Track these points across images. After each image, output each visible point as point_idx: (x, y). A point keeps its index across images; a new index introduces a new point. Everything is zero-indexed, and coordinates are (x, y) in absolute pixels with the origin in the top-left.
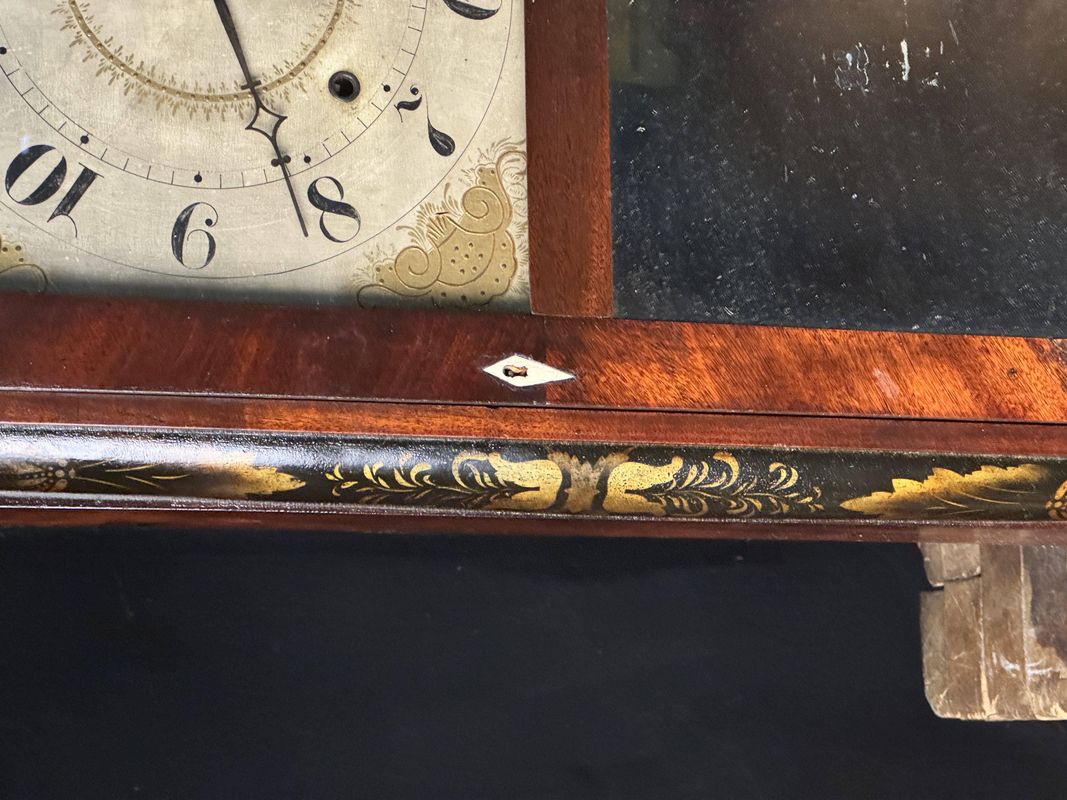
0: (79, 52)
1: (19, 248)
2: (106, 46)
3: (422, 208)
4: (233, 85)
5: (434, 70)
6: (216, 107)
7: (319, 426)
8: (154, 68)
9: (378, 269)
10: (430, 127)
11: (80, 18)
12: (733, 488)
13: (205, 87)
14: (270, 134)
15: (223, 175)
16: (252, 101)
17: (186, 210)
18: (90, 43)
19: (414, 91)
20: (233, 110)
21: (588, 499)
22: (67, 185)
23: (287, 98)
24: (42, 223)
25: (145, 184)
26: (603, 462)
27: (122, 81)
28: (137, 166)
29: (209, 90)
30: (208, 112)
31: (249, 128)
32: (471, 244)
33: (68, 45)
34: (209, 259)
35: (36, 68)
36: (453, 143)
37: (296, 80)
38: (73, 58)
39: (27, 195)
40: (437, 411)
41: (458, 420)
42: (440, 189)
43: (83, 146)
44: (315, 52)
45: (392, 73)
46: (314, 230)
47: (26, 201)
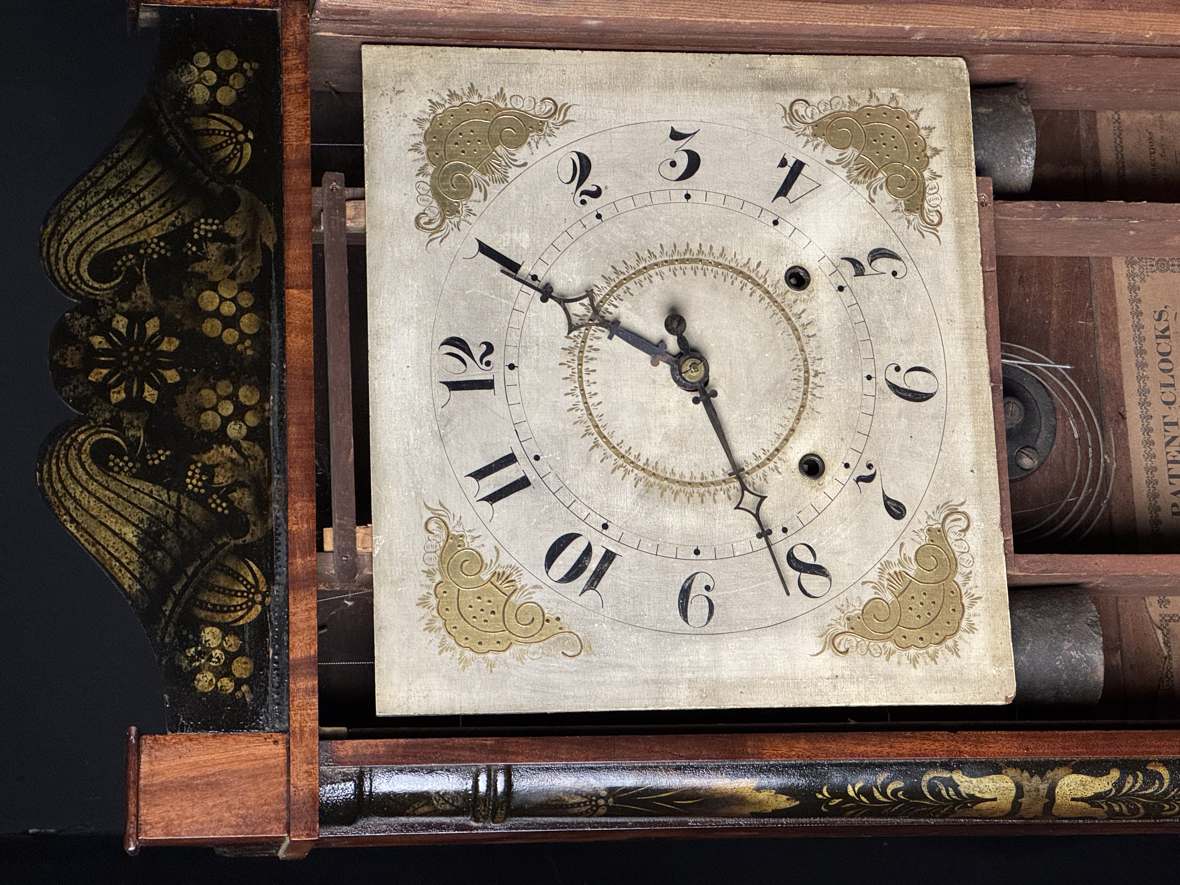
0: (597, 454)
1: (558, 619)
2: (618, 448)
3: (882, 565)
4: (722, 472)
5: (885, 447)
6: (708, 492)
7: (809, 754)
8: (657, 463)
9: (848, 619)
10: (884, 495)
11: (597, 426)
12: (1166, 793)
13: (699, 476)
14: (755, 512)
15: (717, 547)
16: (737, 484)
17: (688, 579)
18: (605, 446)
19: (870, 466)
20: (722, 493)
21: (1039, 807)
22: (593, 565)
23: (765, 479)
24: (574, 597)
25: (654, 559)
26: (1050, 774)
27: (632, 475)
28: (648, 545)
29: (702, 479)
30: (702, 496)
32: (925, 594)
33: (588, 449)
34: (709, 619)
35: (564, 471)
36: (904, 508)
37: (772, 464)
38: (593, 459)
39: (562, 576)
40: (906, 737)
41: (924, 744)
42: (897, 548)
43: (604, 532)
44: (786, 440)
45: (850, 452)
46: (794, 589)
47: (561, 581)
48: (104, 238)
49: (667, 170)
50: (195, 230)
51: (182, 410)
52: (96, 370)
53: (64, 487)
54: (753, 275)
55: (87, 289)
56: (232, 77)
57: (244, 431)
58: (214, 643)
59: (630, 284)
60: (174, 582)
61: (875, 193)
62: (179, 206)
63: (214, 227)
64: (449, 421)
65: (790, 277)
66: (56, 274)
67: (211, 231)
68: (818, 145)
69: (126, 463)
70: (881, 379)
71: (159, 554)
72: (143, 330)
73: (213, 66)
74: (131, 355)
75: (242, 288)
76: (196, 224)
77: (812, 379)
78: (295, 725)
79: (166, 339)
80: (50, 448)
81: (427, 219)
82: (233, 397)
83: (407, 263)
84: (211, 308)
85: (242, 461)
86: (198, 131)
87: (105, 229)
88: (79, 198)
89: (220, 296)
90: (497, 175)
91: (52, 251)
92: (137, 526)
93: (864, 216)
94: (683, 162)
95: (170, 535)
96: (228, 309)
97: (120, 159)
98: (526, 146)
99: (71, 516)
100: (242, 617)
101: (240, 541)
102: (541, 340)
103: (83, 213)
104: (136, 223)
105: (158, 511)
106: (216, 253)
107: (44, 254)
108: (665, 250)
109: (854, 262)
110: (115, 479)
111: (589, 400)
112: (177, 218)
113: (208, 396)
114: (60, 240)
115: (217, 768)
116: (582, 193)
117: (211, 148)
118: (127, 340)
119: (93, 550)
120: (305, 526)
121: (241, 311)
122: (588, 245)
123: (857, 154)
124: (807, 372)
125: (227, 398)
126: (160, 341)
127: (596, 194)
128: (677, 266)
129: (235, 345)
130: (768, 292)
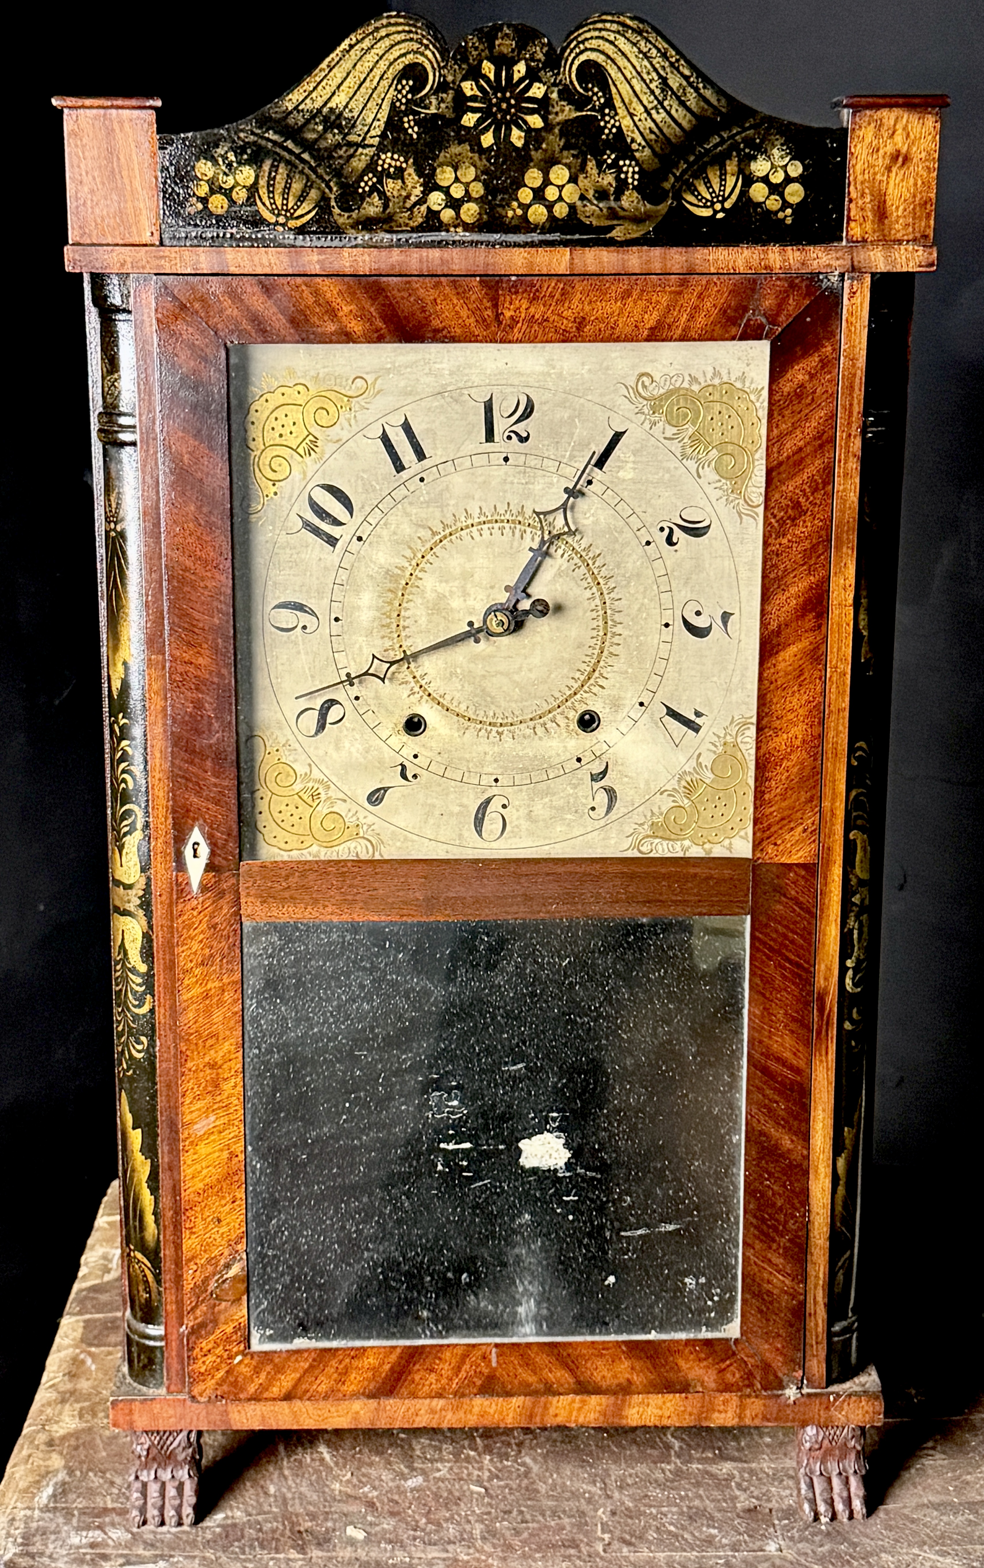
0: (425, 534)
1: (276, 493)
2: (431, 553)
3: (326, 782)
4: (408, 644)
5: (432, 791)
6: (391, 632)
8: (417, 587)
9: (277, 750)
10: (388, 788)
11: (451, 534)
12: (129, 1010)
13: (406, 624)
14: (369, 672)
15: (341, 637)
16: (397, 658)
17: (312, 611)
18: (432, 541)
19: (415, 776)
21: (118, 903)
22: (325, 527)
23: (401, 683)
24: (296, 510)
25: (329, 581)
26: (141, 913)
27: (407, 564)
28: (343, 576)
29: (403, 627)
30: (388, 626)
31: (374, 656)
32: (301, 818)
33: (430, 526)
34: (278, 628)
35: (411, 504)
36: (377, 805)
37: (416, 689)
38: (421, 530)
39: (315, 499)
40: (167, 793)
41: (163, 808)
42: (342, 796)
43: (355, 538)
44: (438, 704)
45: (428, 760)
46: (303, 704)
47: (310, 498)
48: (620, 75)
49: (693, 607)
50: (627, 162)
51: (455, 149)
52: (493, 67)
53: (382, 38)
54: (592, 681)
55: (570, 59)
56: (778, 198)
57: (436, 208)
58: (240, 178)
59: (583, 569)
60: (295, 142)
61: (669, 795)
62: (650, 147)
63: (630, 181)
64: (456, 401)
65: (591, 715)
66: (585, 29)
67: (627, 178)
68: (716, 746)
69: (405, 97)
70: (495, 791)
71: (321, 128)
72: (532, 112)
73: (788, 180)
74: (507, 101)
75: (572, 207)
76: (633, 163)
77: (495, 729)
78: (165, 251)
79: (523, 134)
80: (419, 25)
81: (647, 383)
82: (468, 197)
83: (605, 364)
84: (552, 176)
85: (408, 205)
86: (725, 166)
87: (629, 76)
88: (659, 50)
89: (563, 186)
90: (689, 451)
91: (608, 25)
92: (346, 106)
93: (647, 783)
94: (699, 622)
95: (339, 138)
96: (551, 193)
97: (697, 90)
98: (718, 478)
99: (356, 44)
100: (264, 204)
101: (333, 203)
102: (531, 486)
103: (645, 54)
104: (634, 105)
105: (360, 127)
106: (605, 182)
107: (604, 17)
108: (616, 603)
109: (604, 773)
110: (390, 86)
111: (475, 528)
112: (639, 144)
113: (469, 173)
114: (618, 32)
115: (126, 181)
116: (671, 530)
117: (707, 177)
118: (521, 97)
119: (324, 65)
120: (347, 264)
121: (550, 207)
122: (621, 532)
123: (707, 781)
124: (501, 725)
125: (467, 191)
126: (519, 127)
127: (670, 541)
128: (601, 613)
129: (517, 200)
130: (575, 694)
